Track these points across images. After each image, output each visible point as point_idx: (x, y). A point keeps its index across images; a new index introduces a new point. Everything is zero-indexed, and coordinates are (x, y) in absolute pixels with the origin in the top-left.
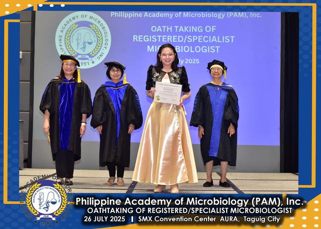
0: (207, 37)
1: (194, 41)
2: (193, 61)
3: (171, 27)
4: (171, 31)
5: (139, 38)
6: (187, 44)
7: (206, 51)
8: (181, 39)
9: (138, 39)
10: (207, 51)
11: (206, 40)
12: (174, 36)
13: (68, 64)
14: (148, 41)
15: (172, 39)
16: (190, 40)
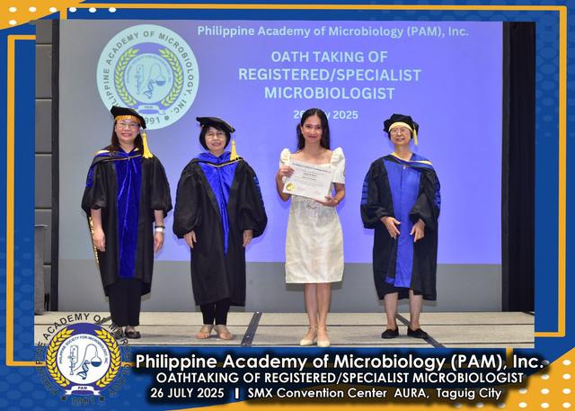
0: (372, 71)
1: (348, 79)
2: (347, 115)
3: (307, 53)
4: (307, 60)
5: (250, 74)
6: (336, 83)
7: (370, 97)
8: (324, 75)
9: (247, 75)
10: (373, 96)
11: (370, 77)
12: (312, 70)
13: (125, 124)
14: (266, 78)
15: (309, 75)
16: (341, 77)
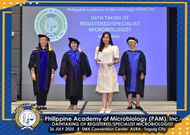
0: (124, 22)
2: (116, 36)
3: (103, 17)
4: (103, 19)
6: (112, 26)
8: (108, 24)
9: (83, 24)
10: (124, 31)
11: (123, 24)
12: (104, 22)
14: (89, 25)
16: (114, 24)
